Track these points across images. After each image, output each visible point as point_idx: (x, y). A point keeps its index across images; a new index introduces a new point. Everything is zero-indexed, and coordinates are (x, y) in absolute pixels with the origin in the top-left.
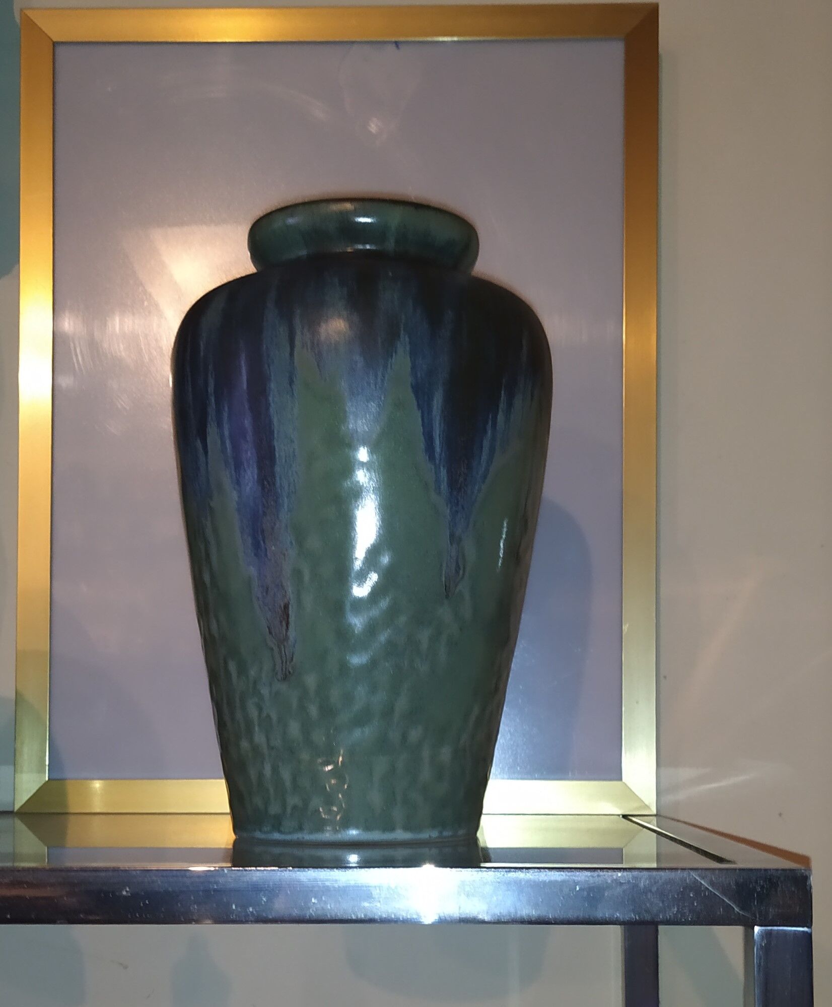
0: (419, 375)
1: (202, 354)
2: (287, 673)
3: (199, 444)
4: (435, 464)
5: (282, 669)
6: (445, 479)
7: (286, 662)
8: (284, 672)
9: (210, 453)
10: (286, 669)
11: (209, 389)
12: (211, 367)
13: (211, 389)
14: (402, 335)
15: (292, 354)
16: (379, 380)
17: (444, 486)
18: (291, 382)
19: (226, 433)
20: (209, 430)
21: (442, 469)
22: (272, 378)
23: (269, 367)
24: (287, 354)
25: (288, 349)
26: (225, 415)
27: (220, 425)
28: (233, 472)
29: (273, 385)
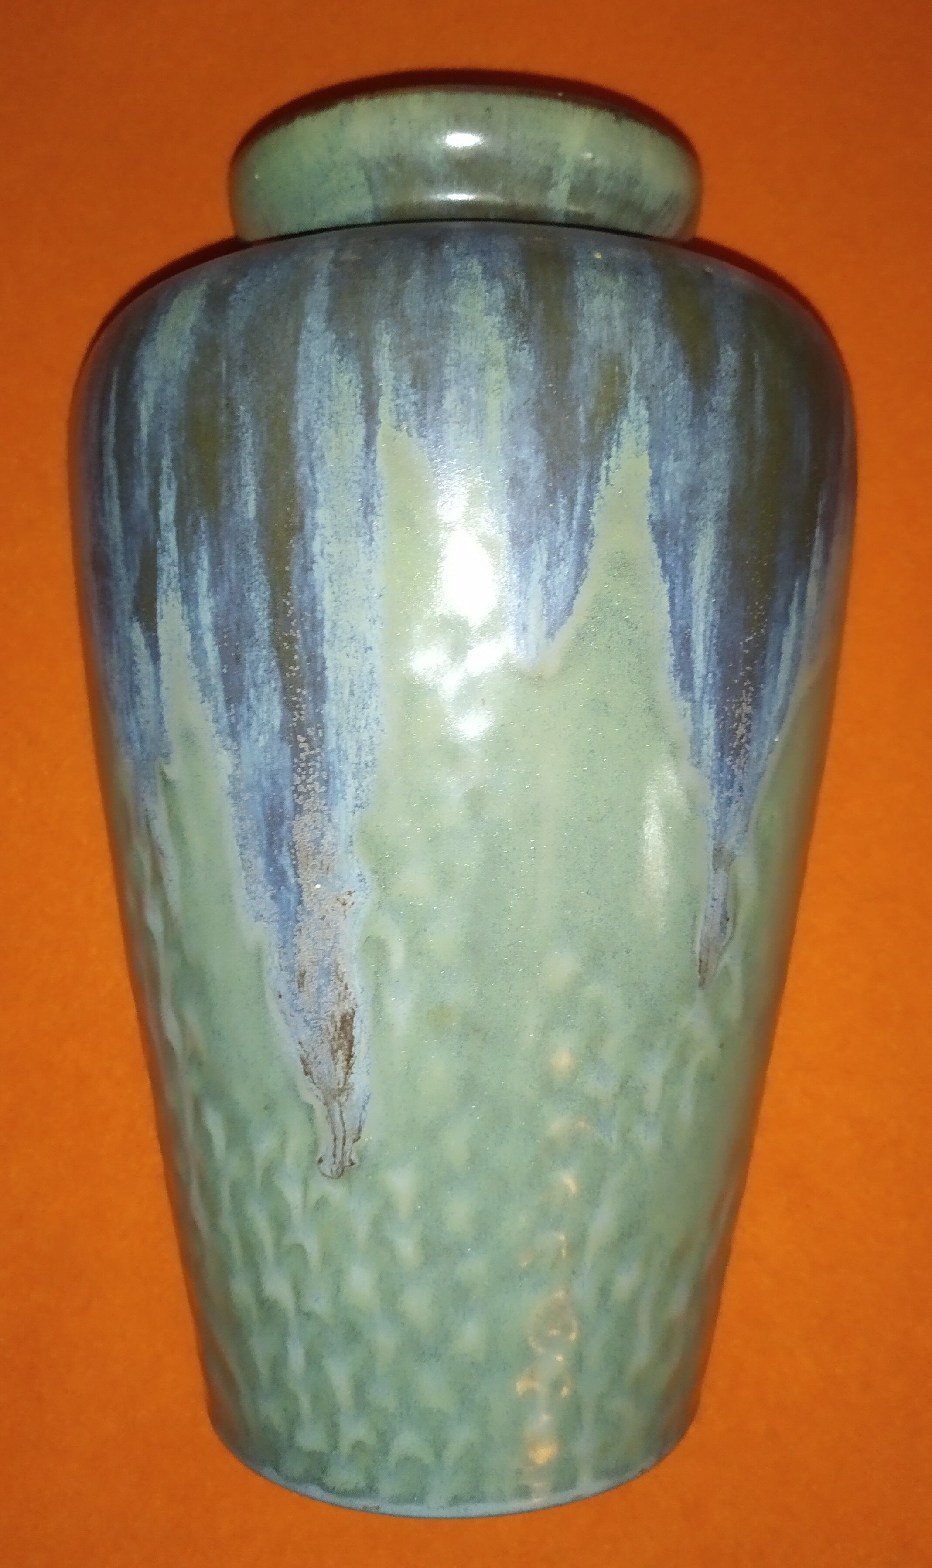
0: (667, 497)
1: (145, 430)
2: (347, 1163)
3: (137, 635)
4: (692, 700)
5: (334, 1156)
6: (712, 733)
7: (344, 1139)
8: (338, 1160)
9: (164, 659)
10: (343, 1154)
11: (162, 513)
12: (166, 463)
13: (168, 511)
14: (631, 404)
15: (369, 442)
16: (578, 509)
17: (709, 747)
18: (368, 509)
19: (206, 617)
20: (164, 606)
21: (706, 706)
22: (321, 497)
23: (312, 472)
24: (359, 441)
25: (361, 431)
26: (203, 578)
27: (189, 597)
28: (221, 706)
29: (322, 515)
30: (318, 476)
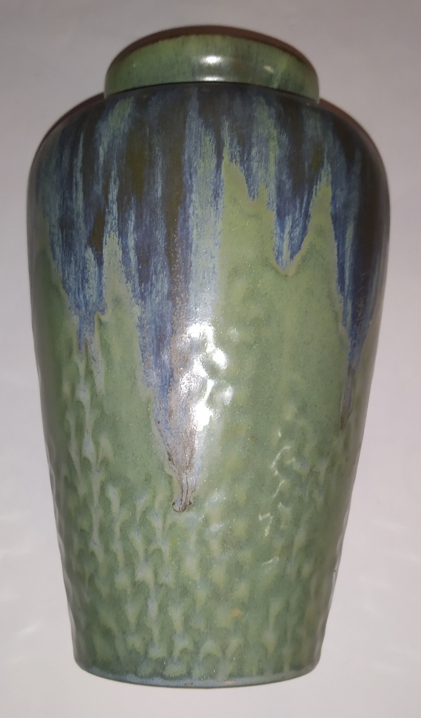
0: (337, 206)
1: (101, 159)
2: (188, 504)
3: (89, 254)
4: (344, 295)
5: (181, 500)
6: (350, 312)
7: (187, 491)
8: (183, 503)
9: (105, 264)
10: (187, 498)
11: (110, 197)
12: (113, 173)
13: (113, 194)
14: (325, 164)
15: (218, 166)
16: (304, 205)
17: (349, 318)
18: (216, 195)
19: (131, 242)
20: (108, 239)
21: (349, 300)
22: (194, 189)
23: (191, 177)
24: (213, 165)
25: (214, 161)
26: (131, 225)
27: (122, 234)
28: (137, 285)
29: (194, 196)
30: (194, 179)
